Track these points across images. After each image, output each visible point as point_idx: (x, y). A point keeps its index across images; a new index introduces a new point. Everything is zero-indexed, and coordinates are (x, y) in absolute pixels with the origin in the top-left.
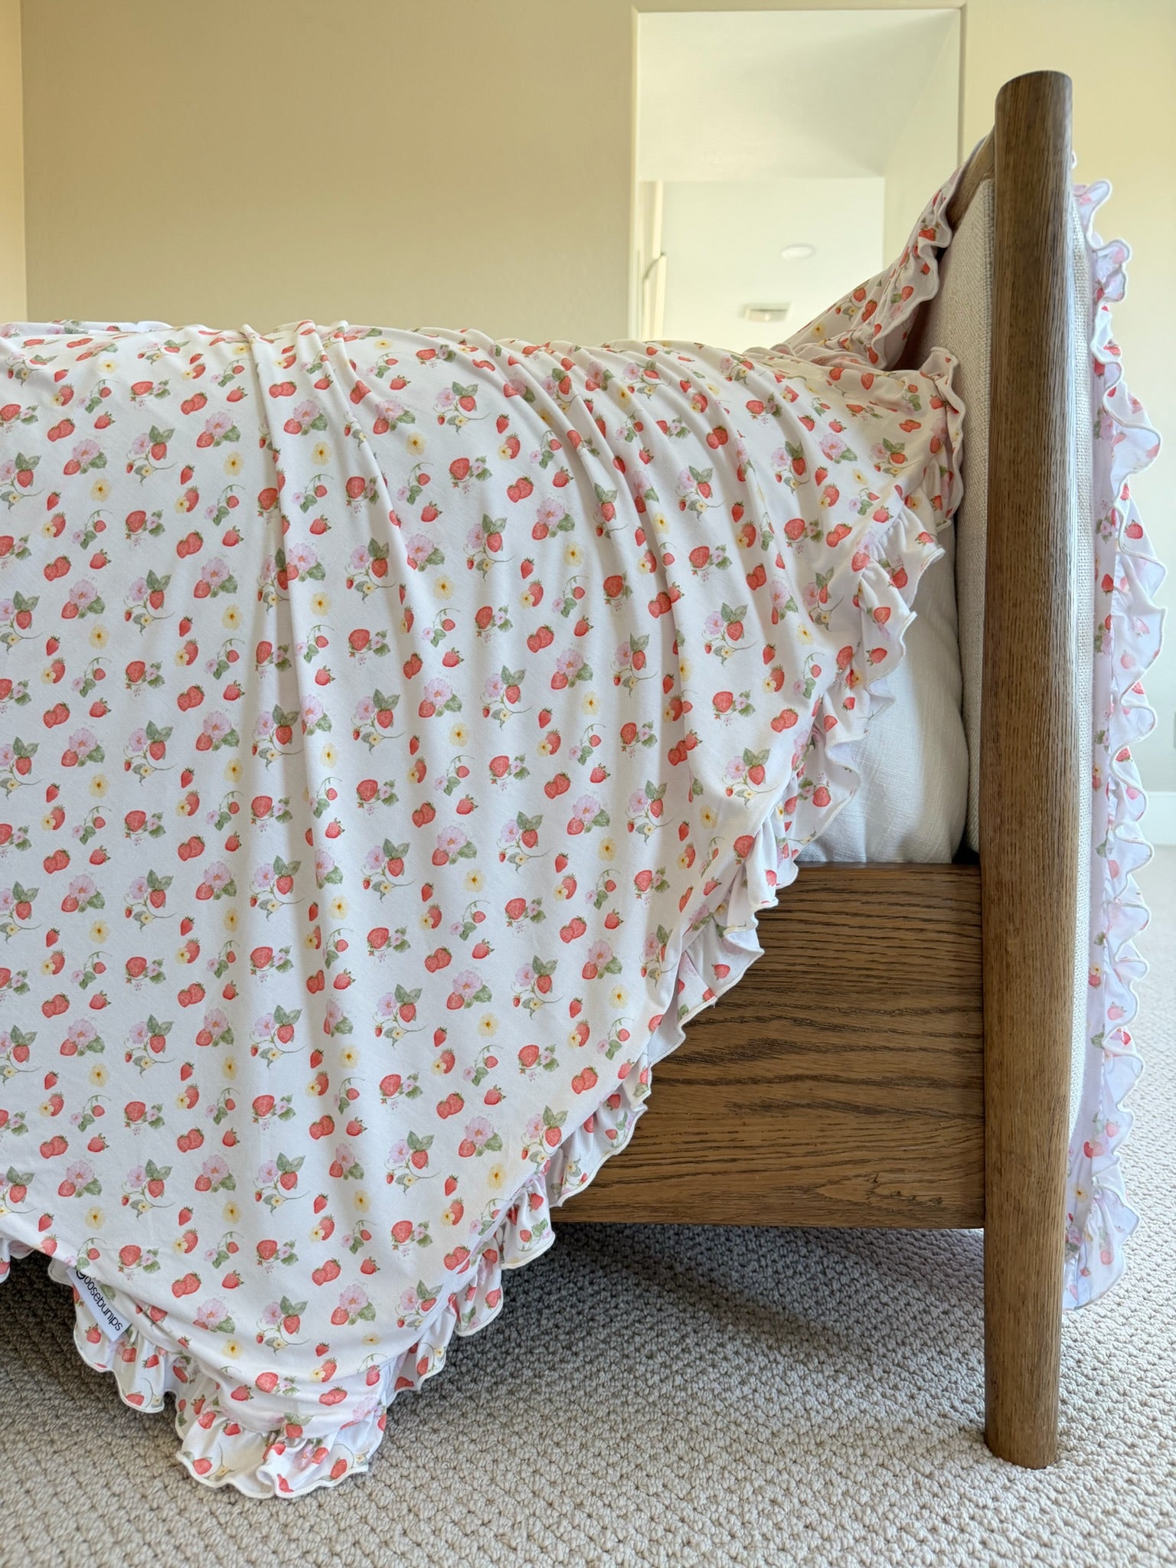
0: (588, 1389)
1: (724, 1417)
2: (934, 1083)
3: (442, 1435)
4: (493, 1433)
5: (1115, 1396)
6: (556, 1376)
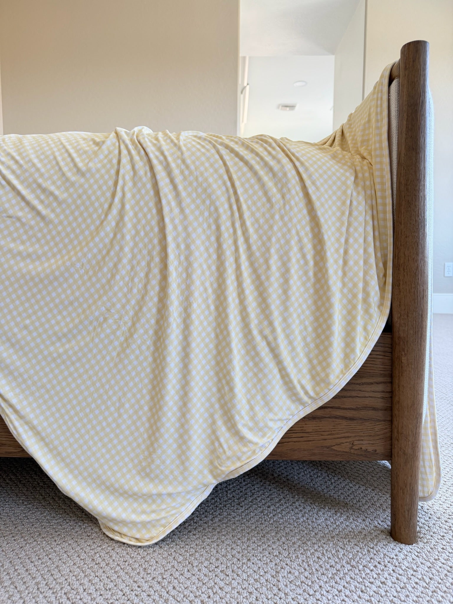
0: (248, 519)
1: (298, 528)
2: (374, 409)
3: (197, 536)
4: (215, 535)
6: (236, 514)
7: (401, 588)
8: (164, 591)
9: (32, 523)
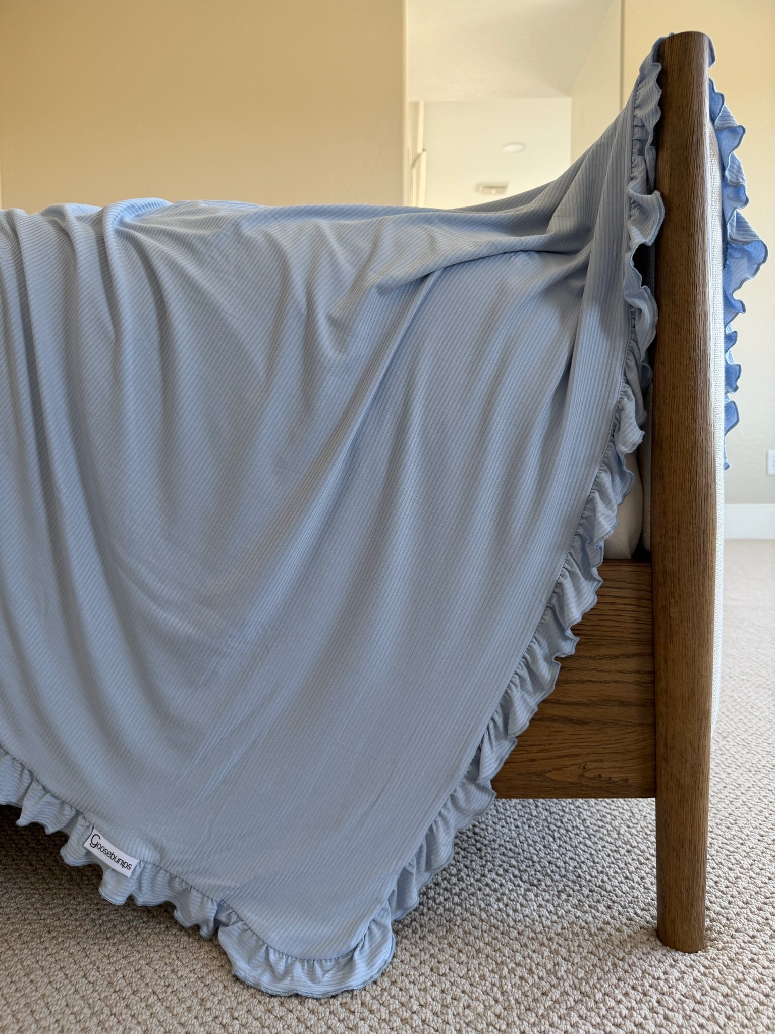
1: (487, 923)
2: (623, 704)
5: (741, 904)
9: (7, 915)
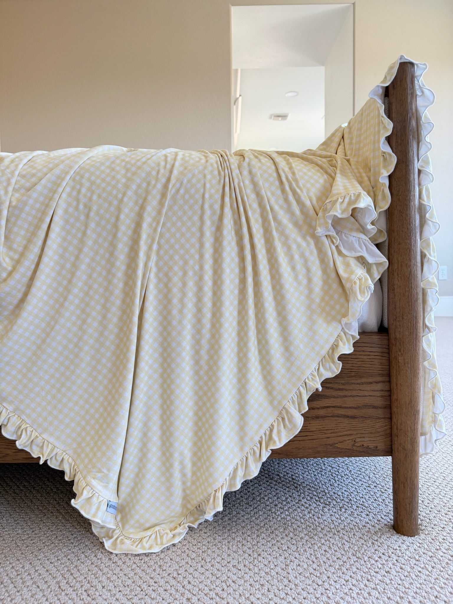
0: (256, 517)
1: (304, 524)
2: (374, 407)
3: (208, 534)
4: (226, 533)
5: (436, 512)
6: (244, 513)
7: (405, 576)
8: (180, 585)
